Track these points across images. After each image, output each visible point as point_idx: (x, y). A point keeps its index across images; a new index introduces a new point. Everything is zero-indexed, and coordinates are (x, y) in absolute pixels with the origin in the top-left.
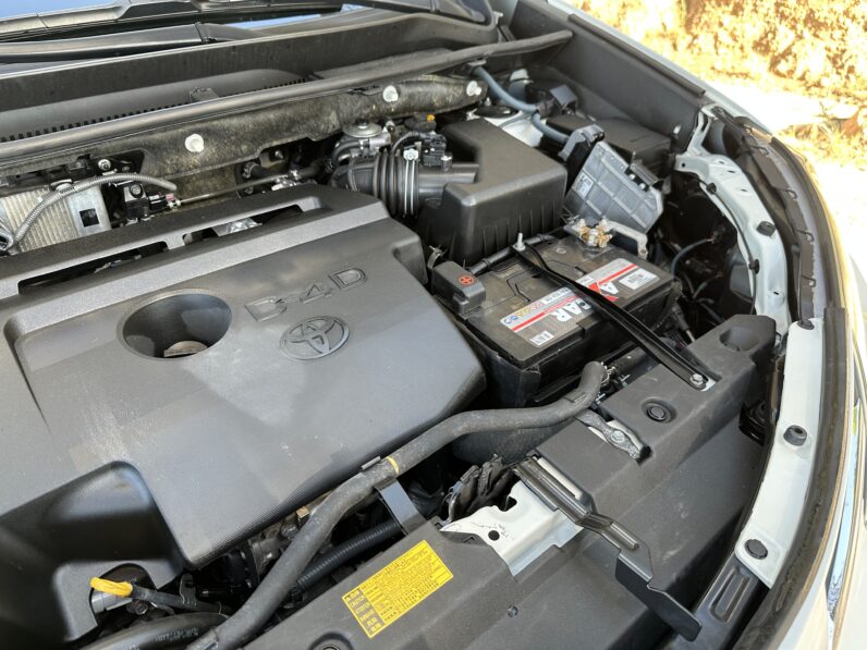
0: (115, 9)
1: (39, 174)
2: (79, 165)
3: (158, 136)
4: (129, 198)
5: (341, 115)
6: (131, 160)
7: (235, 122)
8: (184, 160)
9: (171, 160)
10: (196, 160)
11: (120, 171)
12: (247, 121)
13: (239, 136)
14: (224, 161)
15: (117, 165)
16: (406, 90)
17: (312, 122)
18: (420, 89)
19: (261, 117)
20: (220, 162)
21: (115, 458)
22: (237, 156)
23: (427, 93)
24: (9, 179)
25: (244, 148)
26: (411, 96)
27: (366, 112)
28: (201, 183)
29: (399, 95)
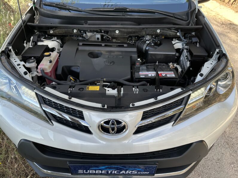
0: (113, 8)
1: (94, 31)
2: (99, 31)
3: (111, 29)
4: (104, 38)
5: (146, 33)
6: (107, 32)
7: (124, 30)
8: (115, 34)
9: (113, 34)
10: (117, 35)
11: (105, 33)
12: (126, 30)
13: (124, 32)
14: (122, 36)
15: (104, 32)
16: (162, 31)
17: (139, 33)
18: (165, 31)
19: (128, 30)
20: (121, 36)
21: (78, 65)
22: (124, 36)
23: (166, 32)
24: (90, 30)
25: (125, 34)
26: (163, 32)
27: (153, 33)
28: (120, 39)
29: (160, 31)
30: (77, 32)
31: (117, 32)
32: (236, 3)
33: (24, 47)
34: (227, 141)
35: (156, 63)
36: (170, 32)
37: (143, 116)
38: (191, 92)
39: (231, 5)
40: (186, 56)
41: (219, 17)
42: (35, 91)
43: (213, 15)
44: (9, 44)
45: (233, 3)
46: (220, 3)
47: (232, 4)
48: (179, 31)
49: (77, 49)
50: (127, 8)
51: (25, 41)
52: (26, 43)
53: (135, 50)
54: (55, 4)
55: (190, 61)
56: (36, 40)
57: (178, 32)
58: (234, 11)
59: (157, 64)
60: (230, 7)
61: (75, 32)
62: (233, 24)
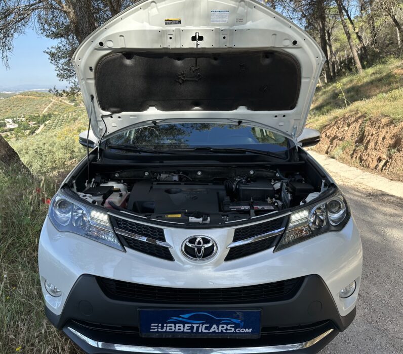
1: (170, 172)
2: (177, 172)
3: (192, 170)
4: (183, 180)
5: (236, 174)
7: (207, 170)
8: (196, 176)
9: (194, 175)
12: (210, 170)
13: (208, 174)
16: (256, 172)
17: (227, 174)
18: (260, 172)
19: (213, 170)
20: (204, 177)
21: (153, 201)
22: (208, 178)
24: (166, 172)
25: (209, 176)
26: (258, 174)
27: (244, 175)
29: (254, 173)
30: (149, 174)
31: (199, 173)
32: (387, 168)
33: (85, 187)
34: (391, 342)
35: (250, 199)
36: (267, 173)
37: (235, 236)
38: (290, 213)
39: (380, 171)
40: (286, 189)
41: (363, 186)
42: (108, 213)
43: (352, 184)
44: (73, 178)
45: (384, 168)
46: (362, 170)
47: (382, 170)
48: (278, 170)
49: (151, 188)
50: (211, 147)
51: (87, 181)
52: (88, 184)
53: (223, 187)
54: (123, 146)
55: (291, 193)
56: (99, 181)
57: (277, 172)
58: (387, 180)
59: (252, 200)
60: (379, 174)
61: (146, 174)
62: (388, 195)
